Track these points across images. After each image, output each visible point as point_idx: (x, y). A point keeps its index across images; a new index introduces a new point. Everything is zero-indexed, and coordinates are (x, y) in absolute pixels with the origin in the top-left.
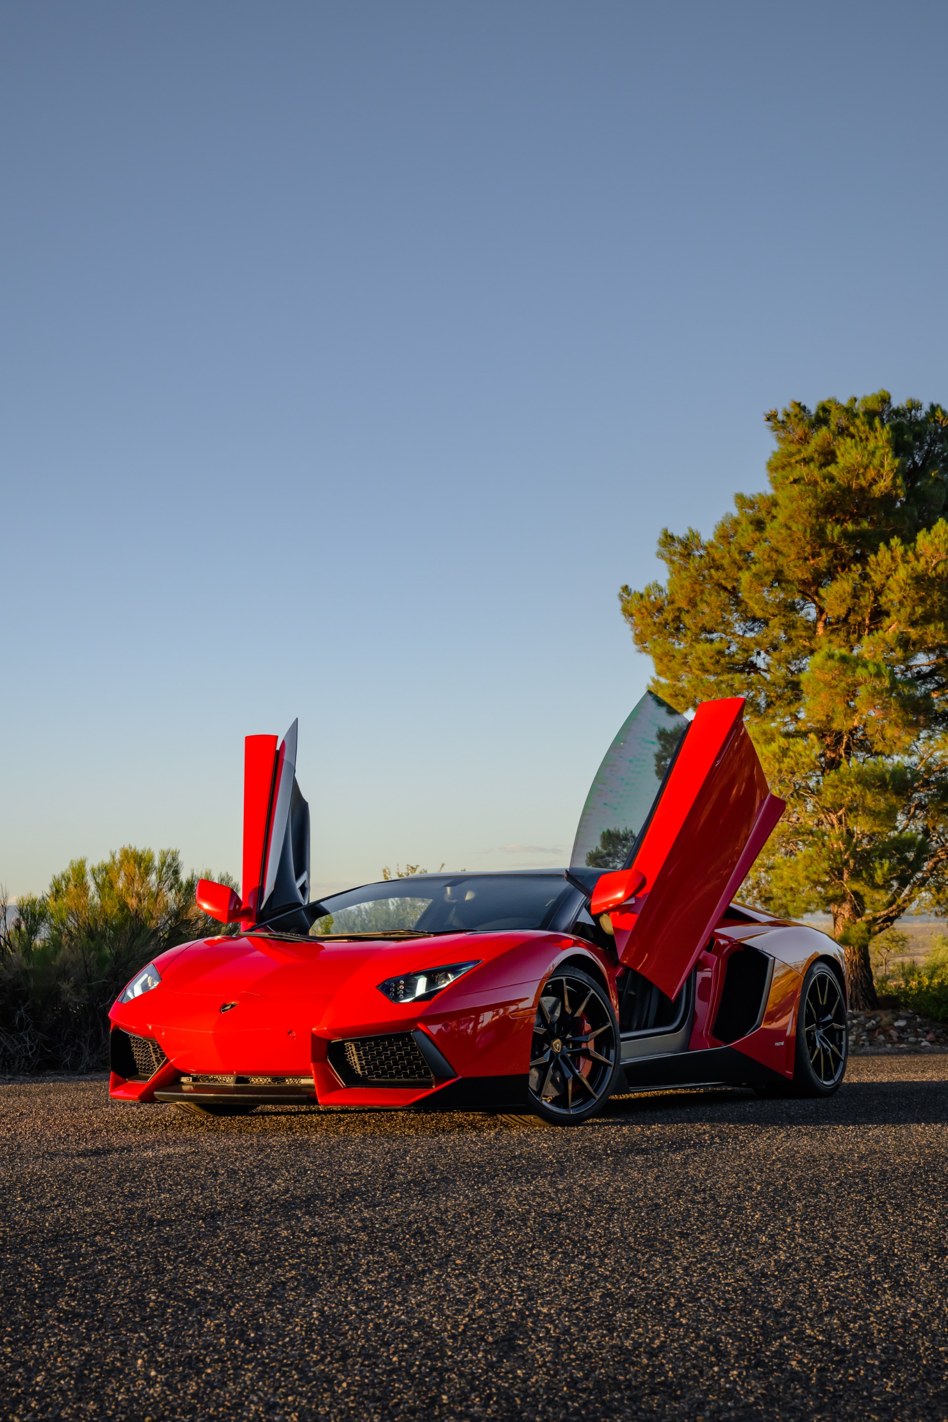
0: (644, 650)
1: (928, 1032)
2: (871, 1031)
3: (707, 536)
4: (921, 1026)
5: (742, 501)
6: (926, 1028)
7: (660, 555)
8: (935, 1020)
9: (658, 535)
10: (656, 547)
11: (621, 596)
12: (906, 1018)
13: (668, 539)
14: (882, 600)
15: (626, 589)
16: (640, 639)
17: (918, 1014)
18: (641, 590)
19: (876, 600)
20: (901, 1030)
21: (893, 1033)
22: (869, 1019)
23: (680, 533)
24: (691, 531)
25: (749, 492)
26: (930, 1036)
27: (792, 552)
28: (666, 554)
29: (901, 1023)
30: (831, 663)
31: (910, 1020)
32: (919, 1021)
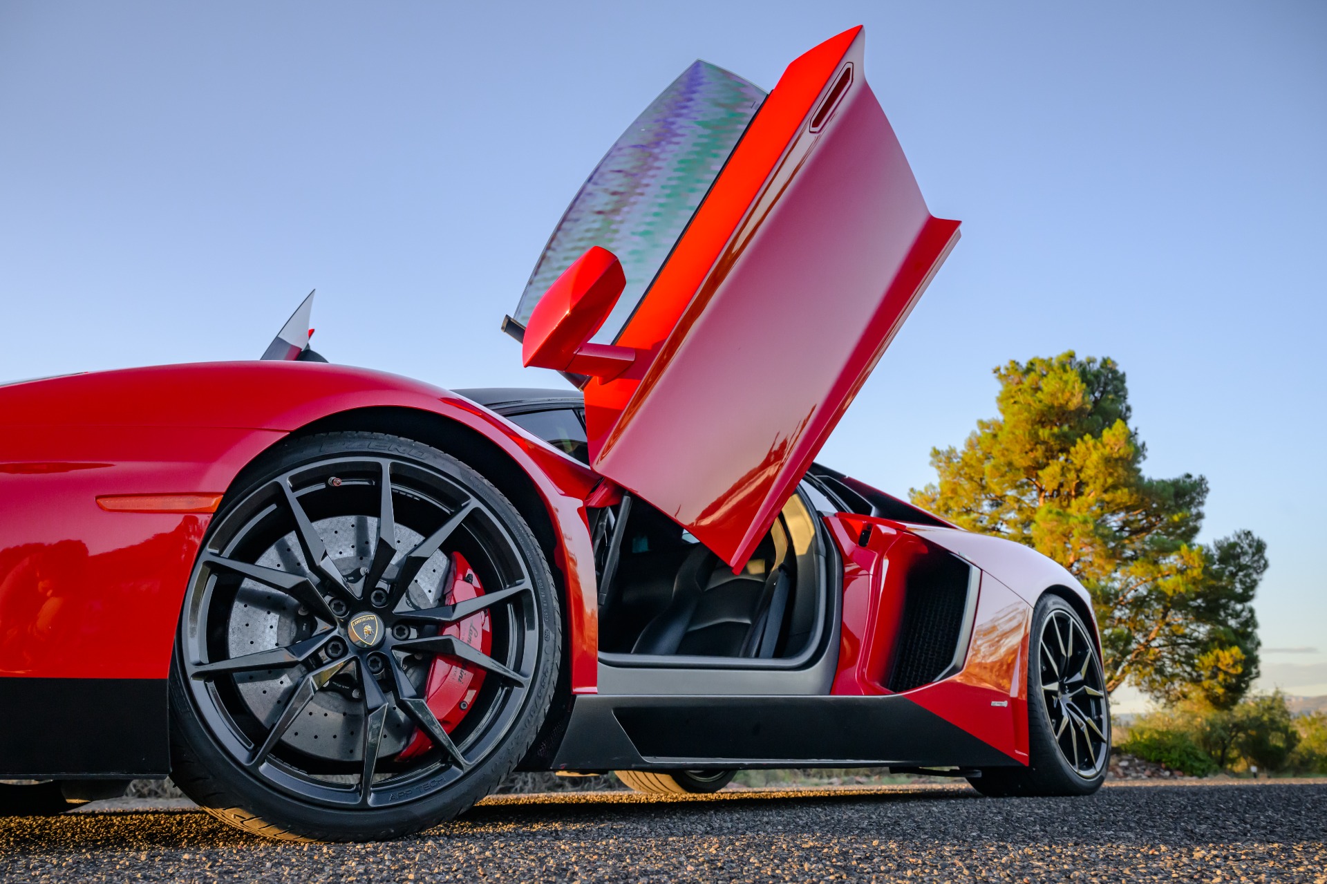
1: (1145, 770)
3: (960, 447)
4: (1139, 765)
5: (981, 424)
6: (1144, 767)
7: (932, 464)
8: (1149, 761)
9: (930, 450)
10: (930, 459)
11: (909, 495)
12: (1128, 760)
13: (936, 453)
14: (1082, 476)
15: (912, 490)
17: (1136, 757)
18: (923, 490)
19: (1078, 477)
20: (1126, 768)
21: (1120, 771)
23: (943, 448)
24: (950, 447)
25: (986, 418)
26: (1148, 772)
27: (1017, 448)
28: (935, 462)
29: (1125, 764)
30: (1050, 516)
31: (1130, 761)
32: (1137, 761)
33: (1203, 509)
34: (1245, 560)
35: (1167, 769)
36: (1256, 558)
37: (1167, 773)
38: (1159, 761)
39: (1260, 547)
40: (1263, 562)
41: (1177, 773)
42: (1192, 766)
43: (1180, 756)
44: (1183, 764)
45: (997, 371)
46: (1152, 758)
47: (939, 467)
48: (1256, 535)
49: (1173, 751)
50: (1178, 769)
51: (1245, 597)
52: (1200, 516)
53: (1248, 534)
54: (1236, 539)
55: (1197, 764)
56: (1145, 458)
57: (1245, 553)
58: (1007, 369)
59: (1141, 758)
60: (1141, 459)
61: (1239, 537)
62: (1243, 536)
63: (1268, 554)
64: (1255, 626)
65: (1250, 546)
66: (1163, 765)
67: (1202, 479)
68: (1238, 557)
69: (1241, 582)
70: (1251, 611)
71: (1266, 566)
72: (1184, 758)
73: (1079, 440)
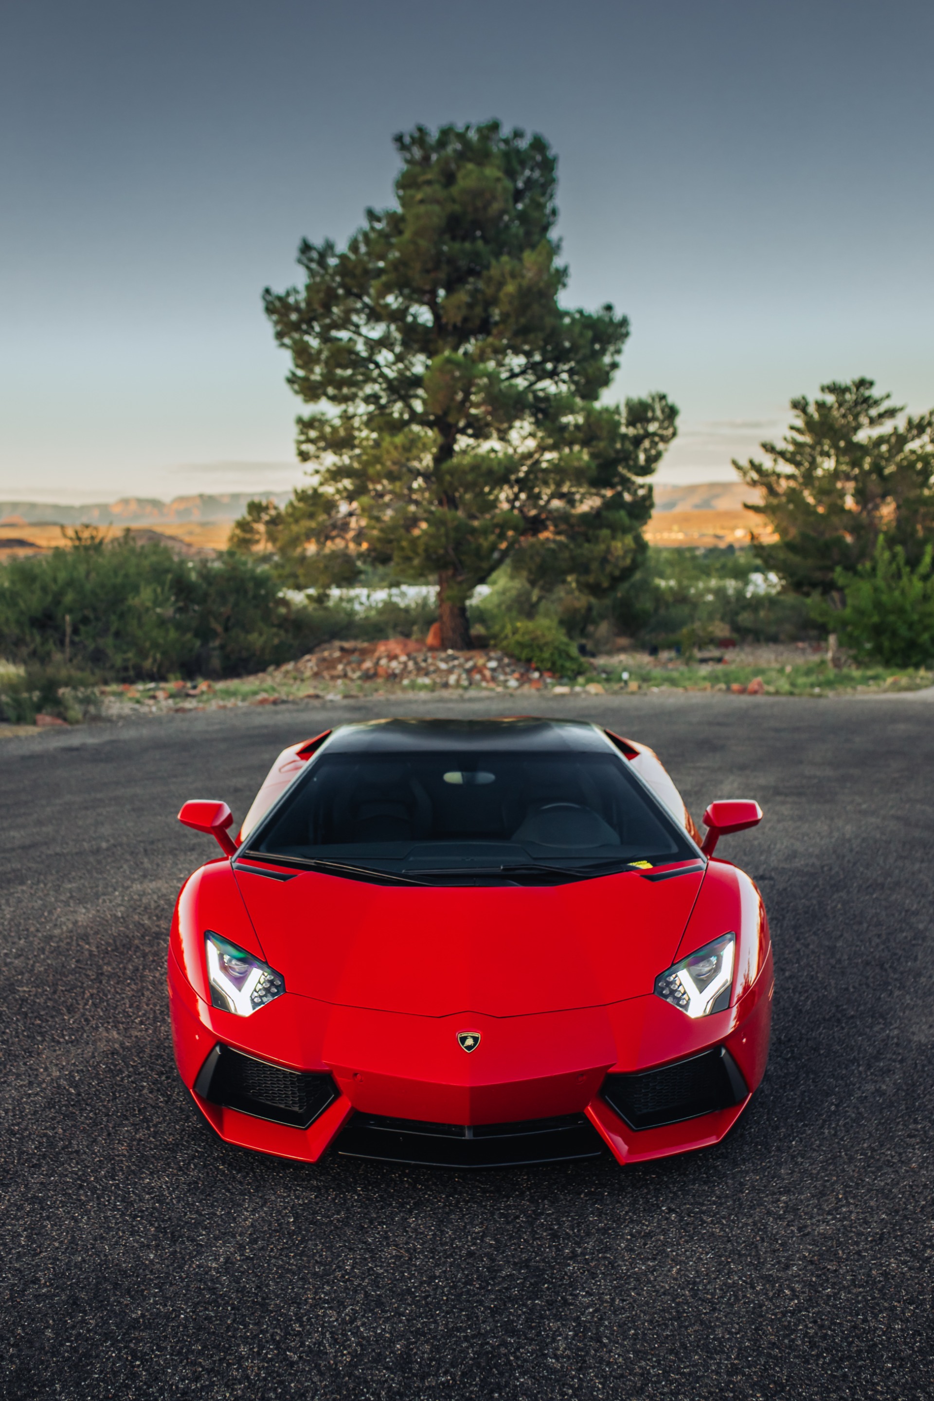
0: (283, 345)
1: (513, 672)
2: (469, 671)
3: (342, 247)
4: (508, 665)
5: (372, 215)
6: (512, 668)
7: (300, 261)
8: (519, 660)
9: (297, 244)
10: (297, 254)
11: (264, 298)
12: (497, 658)
13: (306, 248)
15: (267, 291)
16: (279, 335)
17: (506, 654)
18: (281, 293)
20: (493, 670)
21: (488, 673)
22: (467, 660)
23: (317, 242)
24: (326, 240)
25: (379, 208)
26: (517, 675)
27: (418, 266)
28: (305, 261)
29: (493, 664)
31: (499, 660)
32: (506, 660)
33: (618, 358)
34: (653, 427)
35: (537, 669)
36: (666, 424)
37: (536, 675)
38: (529, 661)
39: (671, 413)
40: (671, 431)
41: (546, 675)
42: (562, 666)
43: (552, 654)
44: (554, 664)
45: (399, 139)
46: (524, 656)
47: (308, 268)
48: (671, 400)
49: (545, 649)
50: (549, 670)
51: (646, 470)
52: (614, 366)
53: (663, 397)
54: (650, 401)
55: (568, 664)
56: (564, 285)
57: (654, 419)
58: (412, 137)
59: (511, 656)
60: (560, 287)
61: (653, 399)
62: (657, 400)
63: (679, 421)
64: (652, 506)
65: (663, 411)
66: (534, 665)
67: (624, 322)
68: (649, 421)
69: (646, 451)
70: (650, 489)
71: (674, 434)
72: (556, 657)
73: (494, 262)
